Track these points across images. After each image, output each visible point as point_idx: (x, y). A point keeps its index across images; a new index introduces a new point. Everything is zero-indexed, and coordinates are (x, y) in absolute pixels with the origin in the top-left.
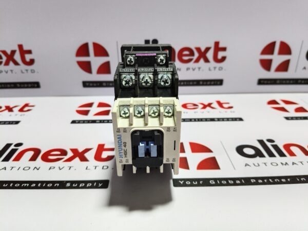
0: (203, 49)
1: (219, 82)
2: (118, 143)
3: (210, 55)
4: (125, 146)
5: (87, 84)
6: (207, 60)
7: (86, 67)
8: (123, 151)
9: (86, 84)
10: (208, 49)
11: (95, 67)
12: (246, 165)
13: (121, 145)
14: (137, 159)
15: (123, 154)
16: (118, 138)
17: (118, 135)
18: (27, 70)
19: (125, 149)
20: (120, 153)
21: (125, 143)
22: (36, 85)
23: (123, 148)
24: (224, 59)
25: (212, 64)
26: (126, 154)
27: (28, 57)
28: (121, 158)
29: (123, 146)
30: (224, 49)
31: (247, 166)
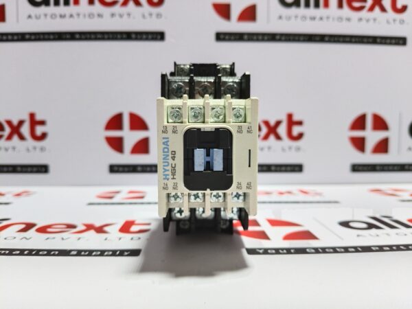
0: (272, 123)
1: (298, 168)
2: (164, 152)
3: (282, 130)
4: (173, 158)
5: (116, 169)
6: (278, 137)
7: (117, 144)
8: (169, 168)
9: (114, 169)
10: (278, 123)
11: (128, 144)
12: (358, 236)
13: (168, 155)
14: (191, 173)
15: (169, 173)
16: (164, 143)
17: (164, 138)
18: (35, 148)
19: (173, 162)
20: (166, 170)
21: (174, 153)
22: (43, 169)
23: (171, 161)
24: (300, 136)
25: (286, 142)
26: (174, 174)
27: (39, 130)
28: (166, 181)
29: (170, 157)
30: (300, 123)
31: (360, 238)
